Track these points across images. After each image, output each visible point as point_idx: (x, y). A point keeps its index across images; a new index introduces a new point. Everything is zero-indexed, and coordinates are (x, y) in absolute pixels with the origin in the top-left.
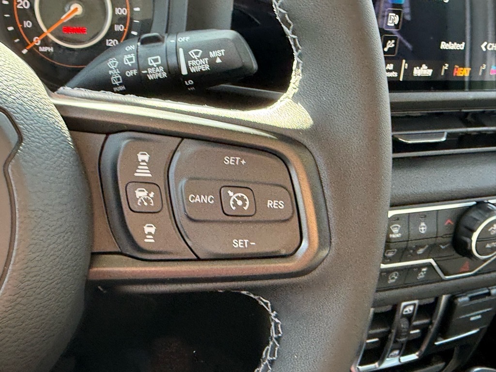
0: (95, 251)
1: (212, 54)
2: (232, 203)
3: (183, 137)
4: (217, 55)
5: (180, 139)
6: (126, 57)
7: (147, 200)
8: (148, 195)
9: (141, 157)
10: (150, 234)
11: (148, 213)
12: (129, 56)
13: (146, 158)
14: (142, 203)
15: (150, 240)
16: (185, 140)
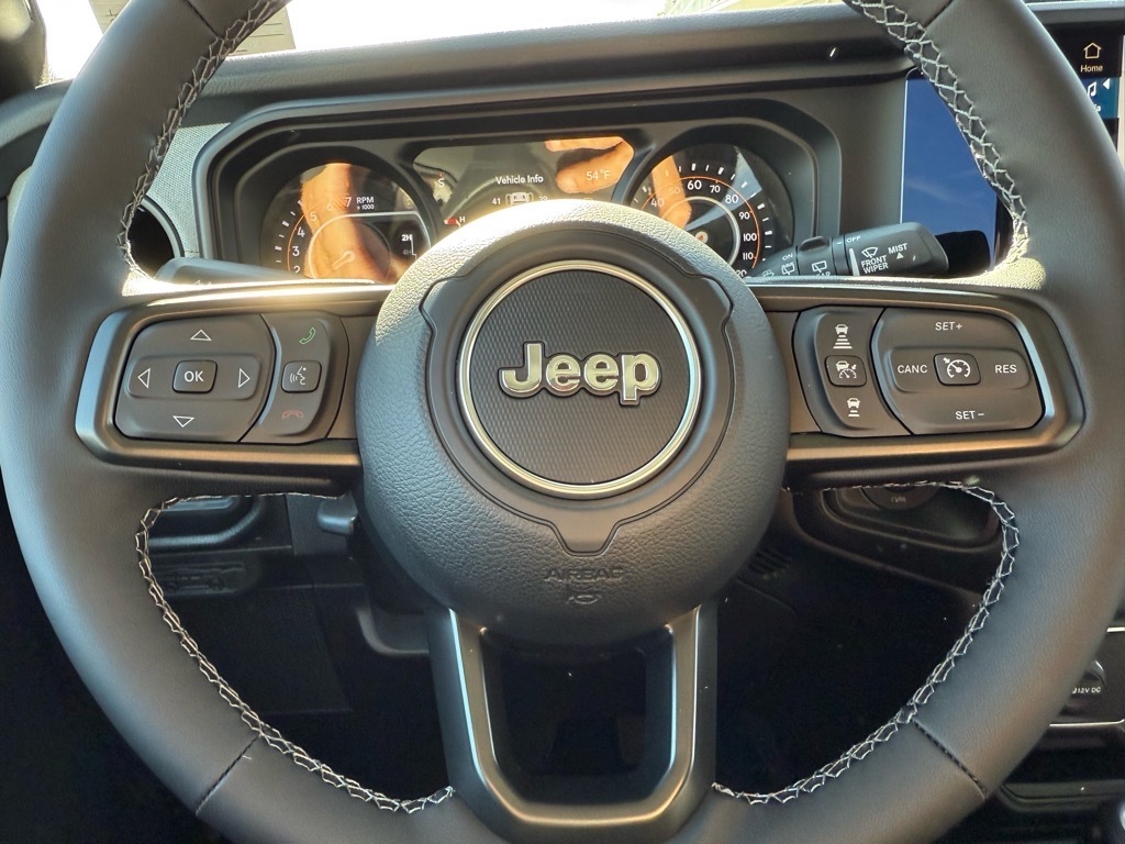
0: (793, 431)
1: (891, 251)
2: (948, 370)
3: (885, 307)
4: (898, 250)
5: (881, 309)
6: (784, 267)
7: (849, 373)
8: (850, 367)
9: (839, 330)
10: (854, 408)
11: (851, 387)
12: (788, 265)
13: (845, 330)
14: (844, 376)
15: (854, 414)
16: (888, 310)
